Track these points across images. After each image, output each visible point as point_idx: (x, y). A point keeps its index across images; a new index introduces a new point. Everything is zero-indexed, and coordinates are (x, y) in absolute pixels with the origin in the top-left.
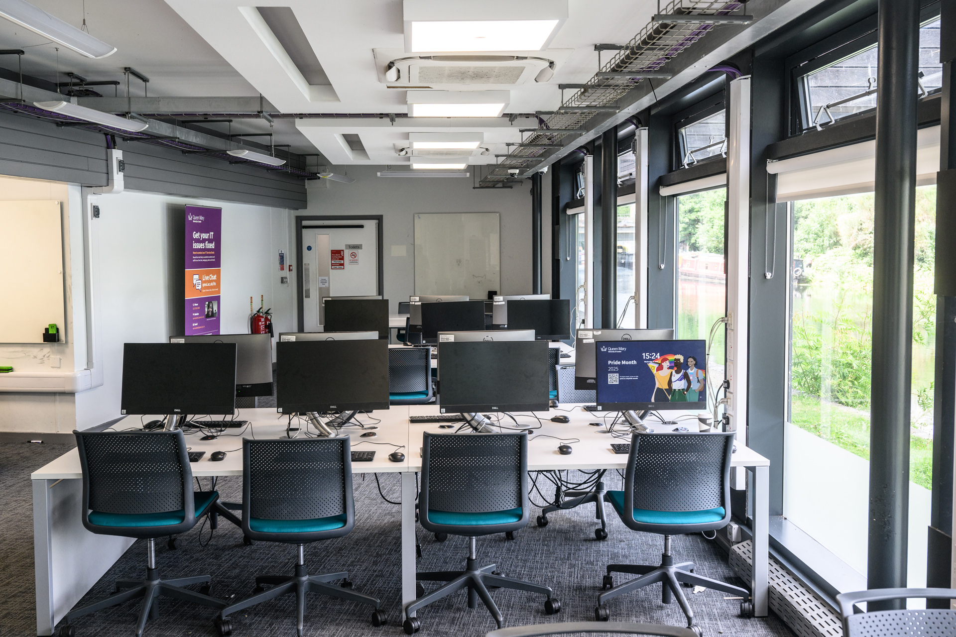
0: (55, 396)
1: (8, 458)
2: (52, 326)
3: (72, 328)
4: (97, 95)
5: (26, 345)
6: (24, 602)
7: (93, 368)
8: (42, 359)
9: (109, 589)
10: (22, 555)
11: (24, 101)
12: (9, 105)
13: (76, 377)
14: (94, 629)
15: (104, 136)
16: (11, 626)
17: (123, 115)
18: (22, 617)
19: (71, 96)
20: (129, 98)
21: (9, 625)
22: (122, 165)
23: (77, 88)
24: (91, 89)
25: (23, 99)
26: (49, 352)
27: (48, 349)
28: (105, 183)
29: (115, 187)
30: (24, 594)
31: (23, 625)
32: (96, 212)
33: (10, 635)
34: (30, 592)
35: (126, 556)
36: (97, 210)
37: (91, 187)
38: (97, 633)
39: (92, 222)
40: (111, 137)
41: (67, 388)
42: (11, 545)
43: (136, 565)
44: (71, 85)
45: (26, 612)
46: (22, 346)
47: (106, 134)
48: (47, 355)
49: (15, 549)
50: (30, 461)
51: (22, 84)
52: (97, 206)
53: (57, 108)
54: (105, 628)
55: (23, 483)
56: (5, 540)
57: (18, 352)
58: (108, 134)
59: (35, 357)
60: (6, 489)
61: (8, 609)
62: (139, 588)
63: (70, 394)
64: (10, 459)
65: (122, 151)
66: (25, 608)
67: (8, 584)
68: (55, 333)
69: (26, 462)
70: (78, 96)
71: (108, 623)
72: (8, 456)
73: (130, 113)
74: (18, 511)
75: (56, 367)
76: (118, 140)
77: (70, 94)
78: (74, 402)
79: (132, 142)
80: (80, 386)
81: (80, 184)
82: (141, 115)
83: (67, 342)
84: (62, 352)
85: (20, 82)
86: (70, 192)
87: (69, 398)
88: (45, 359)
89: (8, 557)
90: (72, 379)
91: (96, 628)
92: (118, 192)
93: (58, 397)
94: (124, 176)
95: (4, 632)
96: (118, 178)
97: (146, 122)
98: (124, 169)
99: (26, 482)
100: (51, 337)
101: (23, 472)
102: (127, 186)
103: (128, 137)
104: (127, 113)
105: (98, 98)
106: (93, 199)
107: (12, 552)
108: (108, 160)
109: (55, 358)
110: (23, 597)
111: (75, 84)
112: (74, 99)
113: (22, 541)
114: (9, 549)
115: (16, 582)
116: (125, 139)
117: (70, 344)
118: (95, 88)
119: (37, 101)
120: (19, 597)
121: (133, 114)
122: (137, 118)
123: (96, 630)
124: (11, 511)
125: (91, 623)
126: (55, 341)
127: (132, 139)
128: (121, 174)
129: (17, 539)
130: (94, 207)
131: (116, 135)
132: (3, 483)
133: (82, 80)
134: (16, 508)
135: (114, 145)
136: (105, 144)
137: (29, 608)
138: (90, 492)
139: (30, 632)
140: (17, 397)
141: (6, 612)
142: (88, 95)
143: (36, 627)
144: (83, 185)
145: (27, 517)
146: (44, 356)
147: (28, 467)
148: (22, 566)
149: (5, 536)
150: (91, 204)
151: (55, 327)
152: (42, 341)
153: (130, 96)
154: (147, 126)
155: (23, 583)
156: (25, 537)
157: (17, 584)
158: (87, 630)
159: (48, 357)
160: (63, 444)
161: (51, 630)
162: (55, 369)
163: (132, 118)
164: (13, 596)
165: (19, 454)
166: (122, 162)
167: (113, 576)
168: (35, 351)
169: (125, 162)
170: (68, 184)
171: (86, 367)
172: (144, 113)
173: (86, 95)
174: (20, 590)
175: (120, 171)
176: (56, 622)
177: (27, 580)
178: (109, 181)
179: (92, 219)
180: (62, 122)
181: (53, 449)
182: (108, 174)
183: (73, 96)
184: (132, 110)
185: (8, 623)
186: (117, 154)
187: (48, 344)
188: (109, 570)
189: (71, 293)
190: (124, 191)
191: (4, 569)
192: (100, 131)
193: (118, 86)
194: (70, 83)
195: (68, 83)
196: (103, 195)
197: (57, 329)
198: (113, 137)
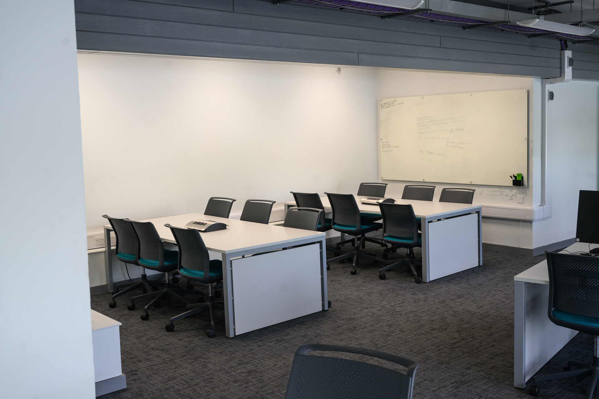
0: (519, 222)
1: (488, 260)
2: (519, 175)
3: (532, 177)
4: (558, 12)
5: (501, 187)
6: (504, 360)
7: (545, 205)
8: (512, 197)
9: (561, 364)
10: (501, 328)
11: (510, 22)
12: (499, 26)
13: (534, 211)
14: (552, 391)
15: (559, 42)
16: (496, 376)
17: (576, 24)
18: (503, 371)
19: (539, 15)
20: (582, 11)
21: (495, 374)
22: (571, 62)
23: (543, 9)
24: (554, 9)
25: (509, 21)
26: (516, 193)
27: (515, 191)
28: (558, 75)
29: (566, 77)
30: (504, 355)
31: (504, 376)
32: (551, 96)
33: (496, 381)
34: (508, 355)
35: (572, 342)
36: (552, 94)
37: (549, 78)
38: (555, 394)
39: (548, 103)
40: (564, 42)
41: (527, 218)
42: (494, 320)
43: (580, 350)
44: (539, 8)
45: (506, 368)
46: (499, 188)
47: (561, 40)
48: (515, 195)
49: (496, 323)
50: (502, 264)
51: (509, 11)
52: (552, 92)
53: (532, 25)
54: (561, 392)
55: (499, 279)
56: (490, 316)
57: (496, 191)
58: (562, 40)
59: (507, 195)
60: (488, 281)
61: (494, 363)
62: (587, 370)
63: (529, 222)
64: (490, 261)
65: (571, 51)
66: (505, 365)
67: (493, 346)
68: (520, 180)
69: (500, 265)
70: (545, 15)
71: (562, 390)
72: (488, 259)
73: (582, 22)
74: (496, 297)
75: (520, 203)
76: (569, 44)
77: (539, 14)
78: (531, 227)
79: (579, 44)
80: (536, 217)
81: (541, 77)
82: (589, 23)
83: (528, 186)
84: (525, 193)
85: (508, 10)
86: (534, 83)
87: (528, 224)
88: (514, 197)
89: (492, 327)
90: (531, 212)
91: (554, 391)
92: (568, 81)
93: (521, 223)
94: (572, 69)
95: (492, 379)
96: (568, 71)
97: (593, 28)
98: (572, 64)
99: (501, 278)
100: (518, 182)
101: (499, 272)
102: (574, 77)
103: (577, 40)
104: (580, 22)
105: (559, 14)
106: (549, 87)
107: (494, 325)
108: (561, 59)
109: (520, 196)
110: (503, 357)
111: (543, 7)
112: (542, 17)
113: (500, 318)
114: (492, 322)
115: (498, 346)
116: (574, 42)
117: (530, 188)
118: (556, 8)
119: (519, 21)
120: (500, 356)
121: (584, 23)
122: (587, 26)
123: (554, 392)
124: (492, 296)
125: (550, 386)
126: (520, 185)
127: (579, 42)
128: (571, 68)
129: (497, 316)
130: (550, 92)
131: (567, 40)
132: (487, 277)
133: (547, 3)
134: (495, 295)
135: (566, 48)
136: (559, 47)
137: (508, 365)
138: (555, 295)
139: (509, 383)
140: (494, 221)
141: (493, 365)
142: (551, 13)
143: (513, 379)
144: (543, 77)
145: (503, 302)
146: (513, 195)
147: (502, 268)
148: (501, 336)
149: (490, 313)
150: (548, 90)
151: (521, 176)
152: (512, 185)
153: (582, 10)
154: (594, 30)
155: (503, 347)
156: (502, 316)
157: (499, 347)
158: (547, 391)
159: (515, 196)
160: (523, 256)
161: (523, 385)
162: (519, 204)
163: (584, 26)
164: (497, 355)
165: (496, 258)
166: (571, 59)
167: (563, 355)
168: (507, 191)
169: (573, 59)
170: (533, 78)
171: (540, 204)
172: (592, 21)
173: (549, 13)
174: (501, 352)
175: (570, 66)
176: (527, 380)
177: (505, 346)
178: (561, 74)
179: (548, 101)
180: (532, 34)
181: (517, 258)
182: (561, 68)
183: (541, 15)
184: (584, 20)
185: (495, 373)
186: (568, 54)
187: (516, 187)
188: (561, 350)
189: (532, 152)
190: (572, 80)
191: (490, 335)
192: (557, 38)
193: (572, 4)
194: (539, 6)
195: (538, 6)
196: (557, 84)
197: (522, 177)
198: (566, 42)
